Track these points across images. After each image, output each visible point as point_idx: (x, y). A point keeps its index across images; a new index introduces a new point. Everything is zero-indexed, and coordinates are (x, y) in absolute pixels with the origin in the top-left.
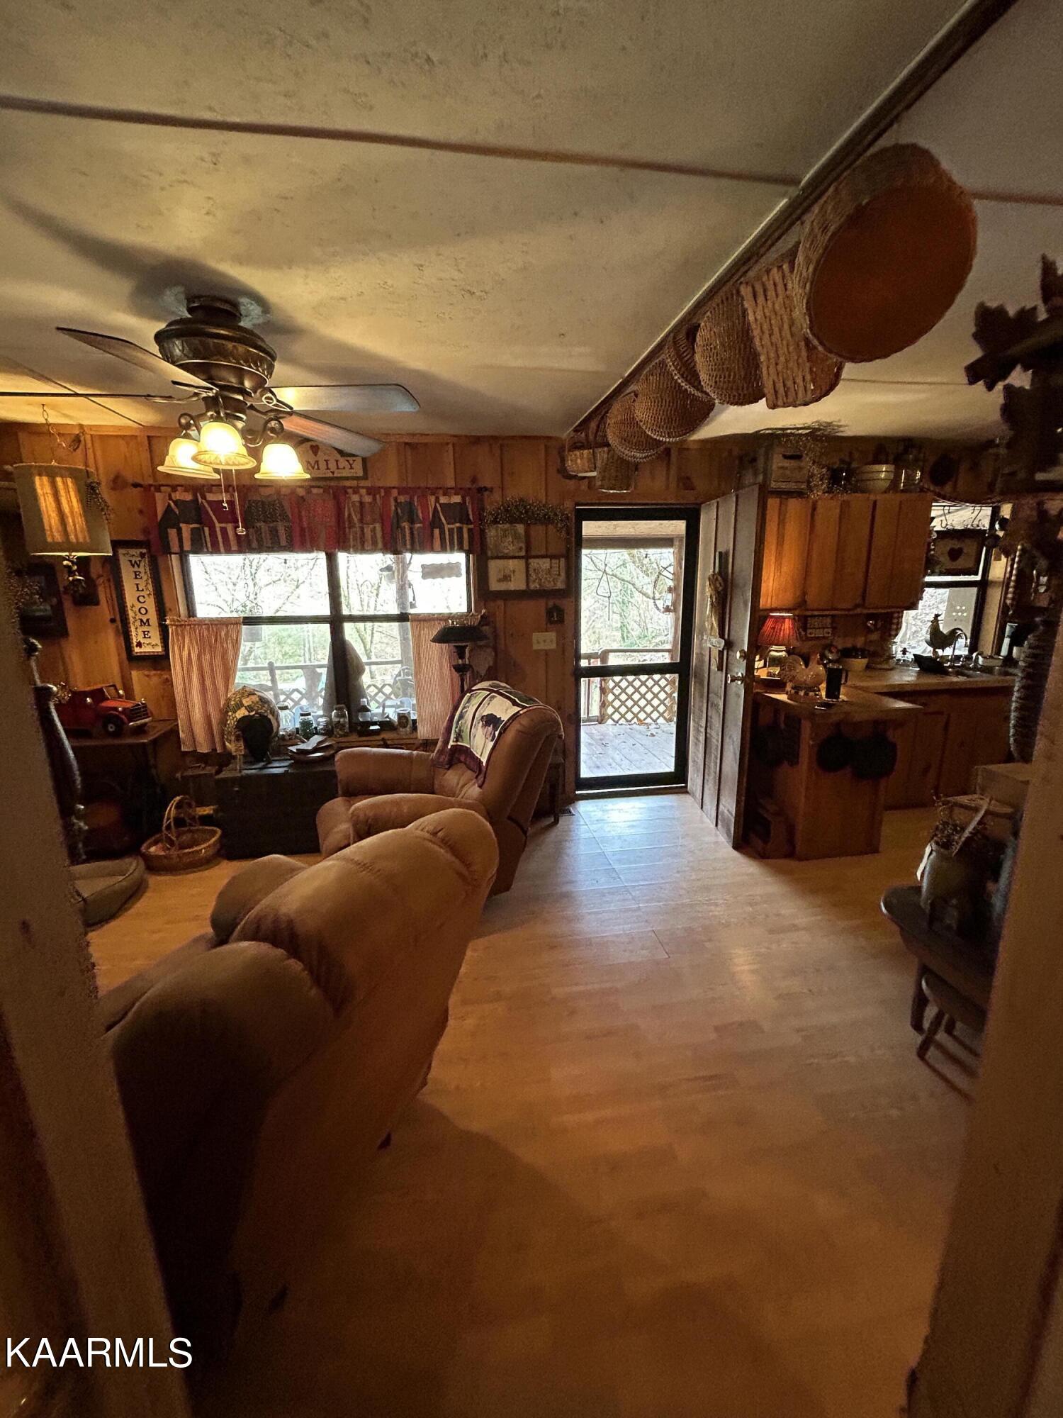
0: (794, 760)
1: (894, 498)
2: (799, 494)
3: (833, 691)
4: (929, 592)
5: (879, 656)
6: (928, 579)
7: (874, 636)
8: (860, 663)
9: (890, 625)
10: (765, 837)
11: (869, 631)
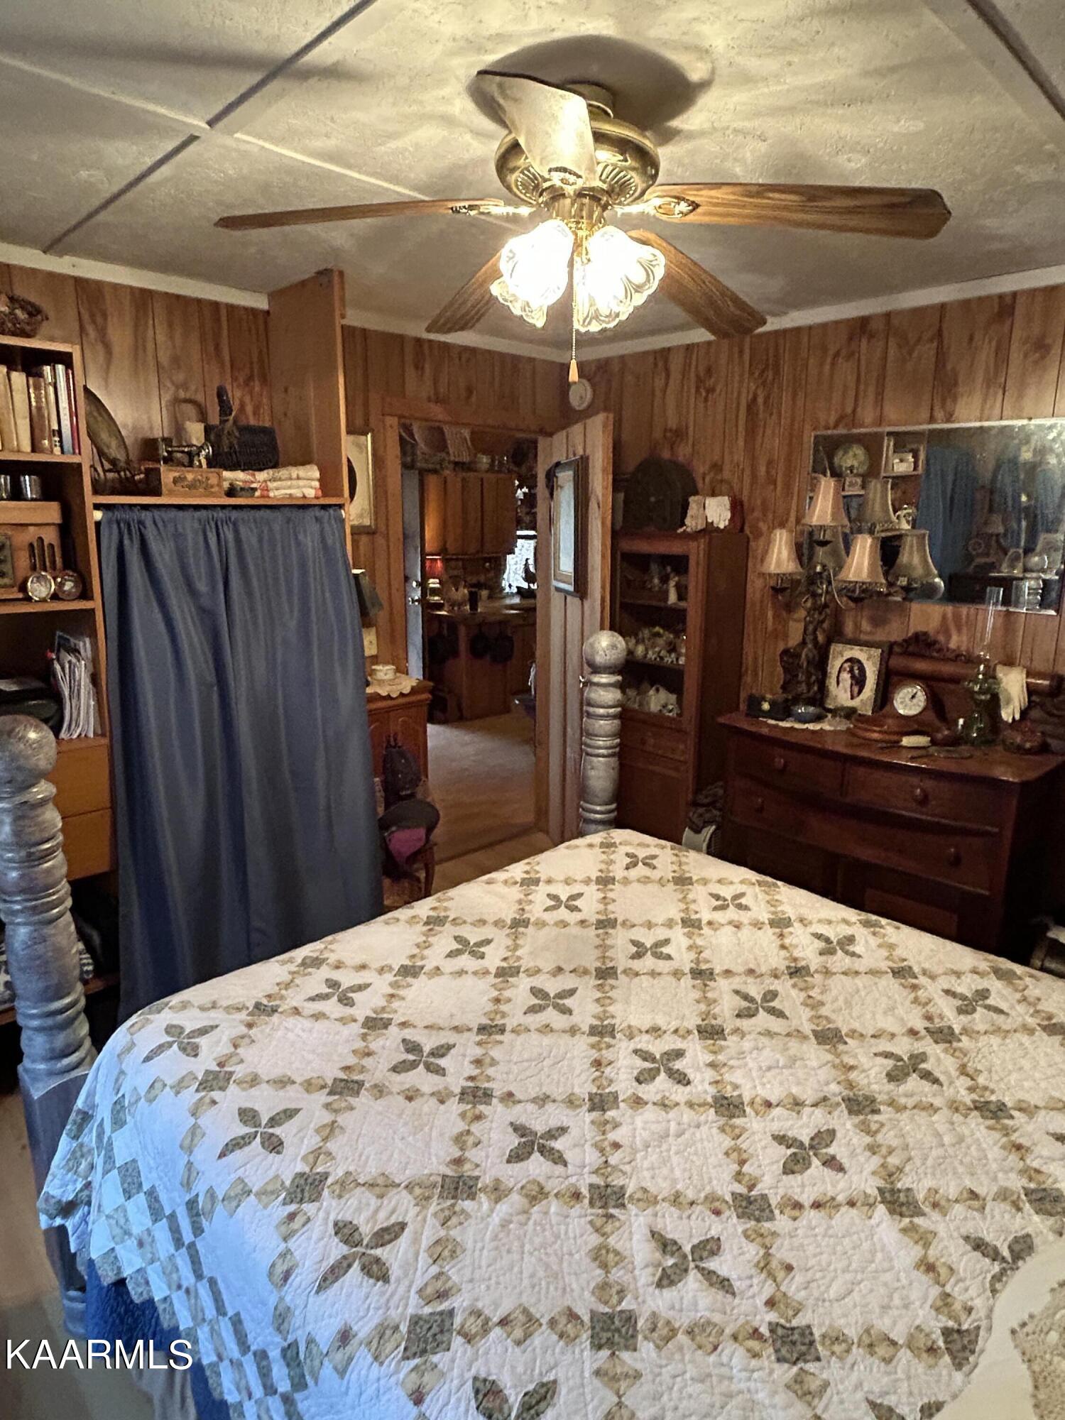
0: (455, 654)
1: (492, 477)
2: (435, 471)
3: (474, 607)
4: (520, 542)
5: (495, 589)
6: (519, 533)
7: (492, 574)
8: (484, 593)
9: (499, 567)
10: (444, 710)
11: (488, 571)
